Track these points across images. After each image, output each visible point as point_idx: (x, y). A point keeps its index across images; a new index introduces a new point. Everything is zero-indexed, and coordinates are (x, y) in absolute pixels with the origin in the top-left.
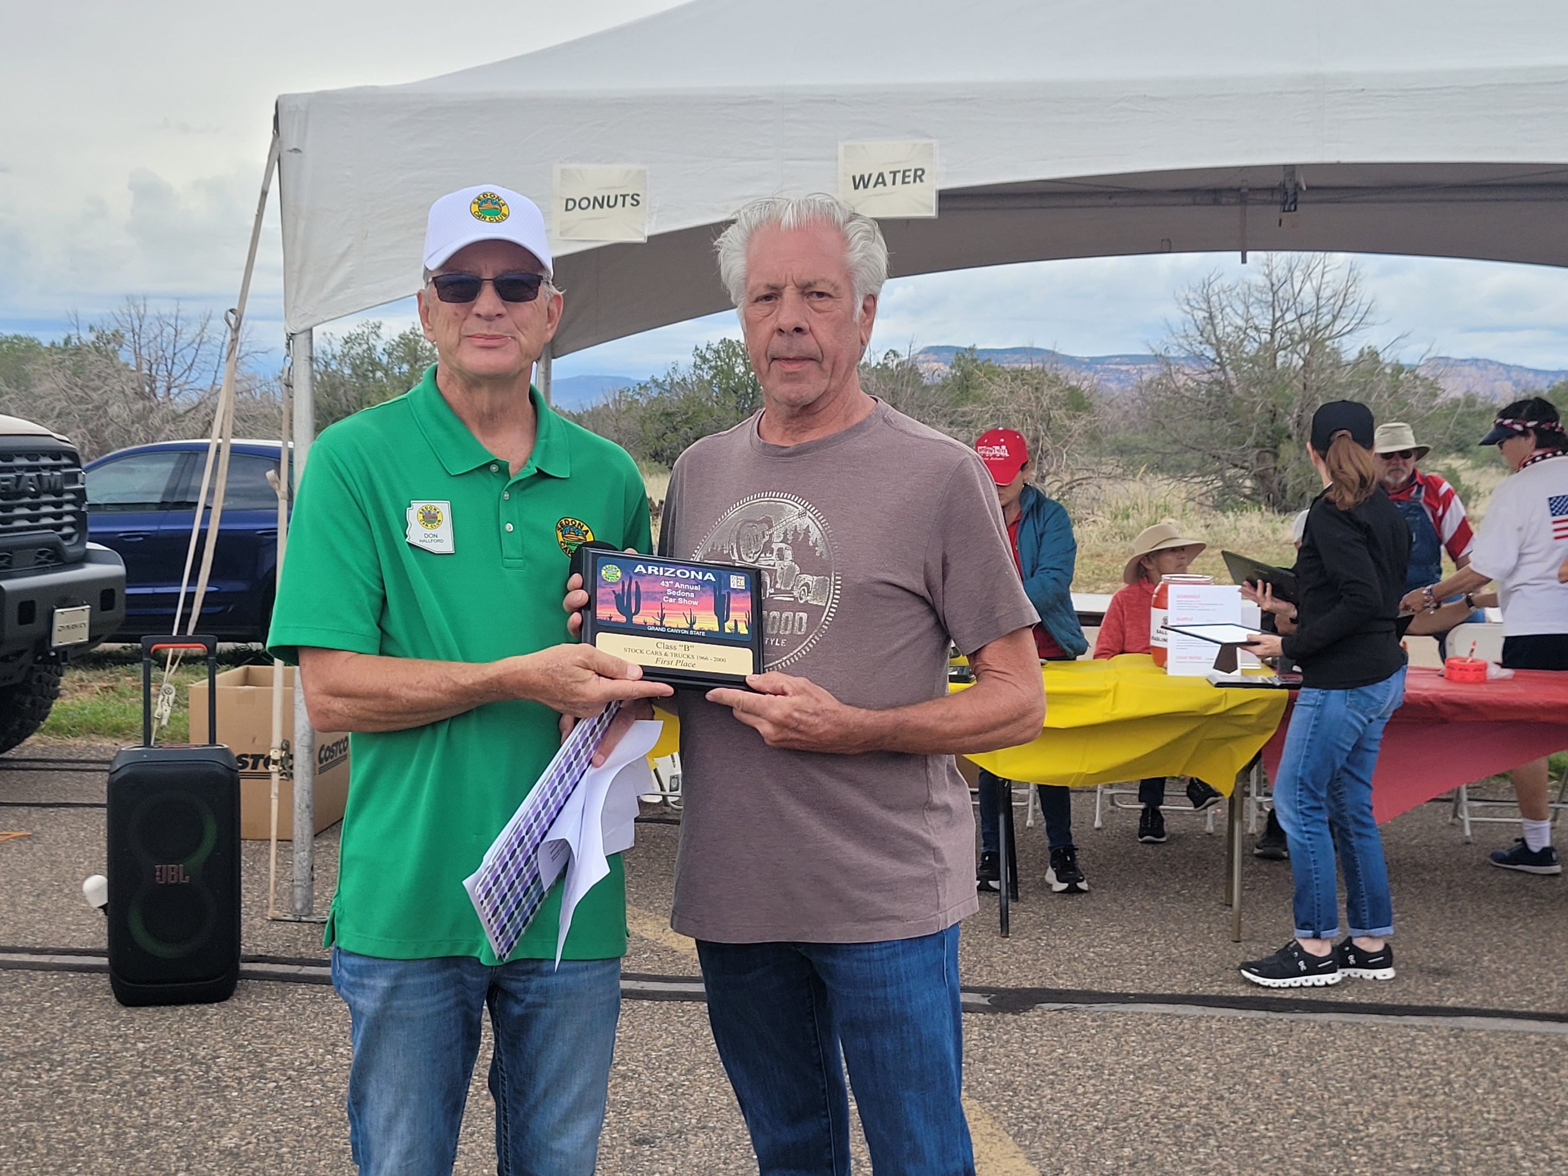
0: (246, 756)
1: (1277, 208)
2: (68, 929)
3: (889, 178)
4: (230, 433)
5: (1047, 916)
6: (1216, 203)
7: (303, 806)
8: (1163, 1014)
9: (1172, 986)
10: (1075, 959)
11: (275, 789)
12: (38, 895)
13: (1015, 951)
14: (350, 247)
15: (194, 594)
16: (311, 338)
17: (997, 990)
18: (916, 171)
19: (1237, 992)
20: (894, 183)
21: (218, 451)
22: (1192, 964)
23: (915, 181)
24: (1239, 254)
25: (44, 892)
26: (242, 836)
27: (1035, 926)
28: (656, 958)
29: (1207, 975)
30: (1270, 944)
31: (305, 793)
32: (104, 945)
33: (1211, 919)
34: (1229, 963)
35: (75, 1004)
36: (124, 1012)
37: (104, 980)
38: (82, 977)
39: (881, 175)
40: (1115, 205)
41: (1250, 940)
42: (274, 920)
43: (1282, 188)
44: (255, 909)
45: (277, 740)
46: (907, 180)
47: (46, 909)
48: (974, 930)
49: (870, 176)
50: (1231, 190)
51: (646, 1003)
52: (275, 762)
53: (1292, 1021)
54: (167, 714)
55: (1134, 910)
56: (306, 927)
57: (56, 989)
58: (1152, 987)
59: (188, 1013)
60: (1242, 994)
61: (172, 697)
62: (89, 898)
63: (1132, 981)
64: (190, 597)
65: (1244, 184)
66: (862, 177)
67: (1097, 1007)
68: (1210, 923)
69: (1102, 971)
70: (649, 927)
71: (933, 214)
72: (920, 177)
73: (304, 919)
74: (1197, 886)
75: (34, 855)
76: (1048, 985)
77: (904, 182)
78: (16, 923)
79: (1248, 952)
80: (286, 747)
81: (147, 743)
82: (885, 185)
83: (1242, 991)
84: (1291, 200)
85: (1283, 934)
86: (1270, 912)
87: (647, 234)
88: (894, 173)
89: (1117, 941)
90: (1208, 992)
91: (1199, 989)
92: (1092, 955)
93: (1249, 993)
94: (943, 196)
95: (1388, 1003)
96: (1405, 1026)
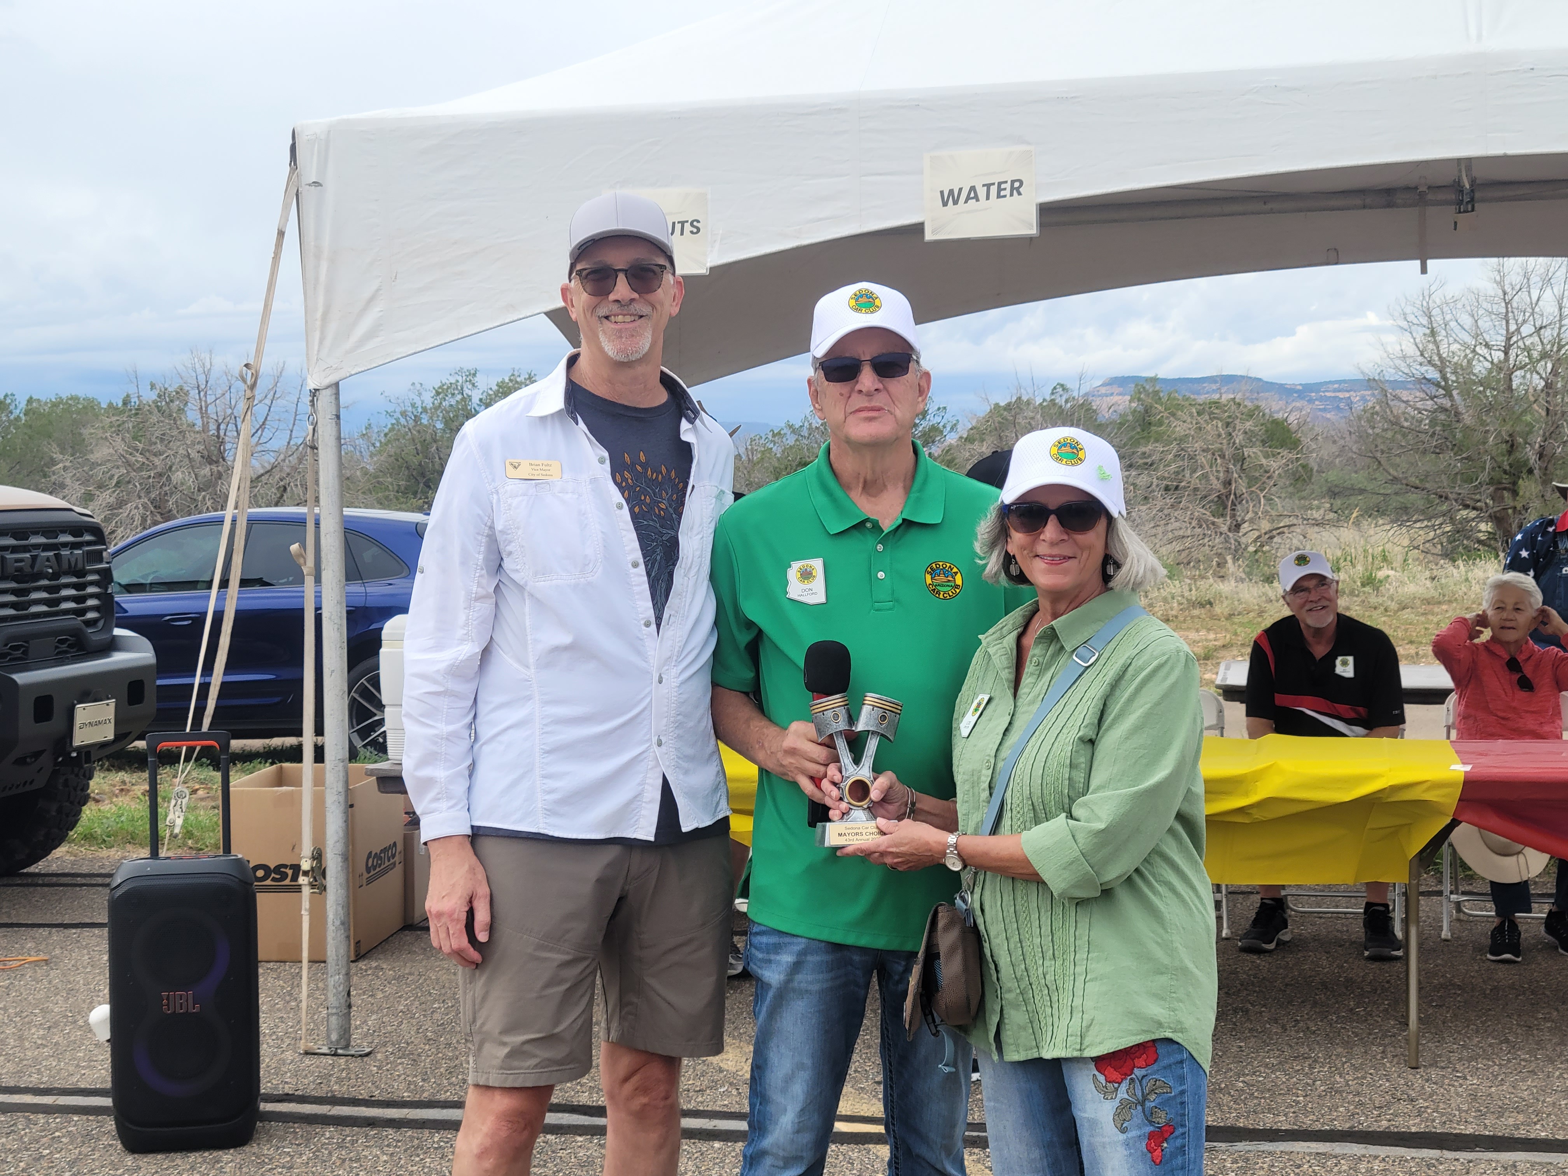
0: (285, 866)
1: (1454, 209)
2: (78, 1066)
3: (982, 192)
4: (247, 502)
6: (1390, 205)
7: (338, 923)
8: (1317, 1153)
9: (1332, 1120)
10: (1221, 1090)
11: (306, 904)
12: (49, 1028)
14: (378, 290)
15: (209, 684)
16: (337, 394)
18: (1013, 182)
19: (1408, 1127)
20: (988, 198)
21: (234, 521)
22: (1358, 1094)
23: (1012, 195)
24: (1417, 263)
25: (56, 1024)
26: (261, 956)
28: (734, 1092)
29: (1375, 1108)
30: (1455, 1070)
31: (340, 909)
32: (109, 1085)
33: (1387, 1041)
34: (1403, 1093)
35: (77, 1151)
36: (129, 1160)
37: (110, 1124)
38: (88, 1120)
39: (973, 188)
40: (1271, 211)
41: (1431, 1065)
42: (307, 1053)
43: (1457, 186)
44: (287, 1041)
45: (307, 849)
46: (1002, 193)
47: (57, 1044)
49: (960, 190)
50: (1407, 189)
51: (717, 1145)
52: (306, 873)
53: (1470, 1161)
54: (179, 822)
55: (1297, 1032)
56: (342, 1060)
57: (57, 1134)
58: (1308, 1122)
59: (200, 1160)
60: (1414, 1129)
61: (185, 801)
62: (95, 1030)
63: (1286, 1115)
64: (205, 688)
65: (1421, 180)
66: (951, 192)
67: (1242, 1146)
68: (1385, 1046)
69: (1252, 1103)
71: (1033, 231)
72: (1018, 189)
73: (340, 1051)
74: (1375, 1003)
75: (50, 982)
77: (999, 196)
78: (21, 1060)
79: (1427, 1081)
80: (318, 856)
81: (155, 854)
82: (978, 200)
83: (1415, 1126)
84: (1467, 199)
85: (1471, 1059)
86: (1459, 1033)
87: (709, 265)
88: (988, 186)
89: (1273, 1068)
90: (1375, 1127)
91: (1365, 1123)
92: (1241, 1085)
93: (1422, 1128)
94: (1045, 210)
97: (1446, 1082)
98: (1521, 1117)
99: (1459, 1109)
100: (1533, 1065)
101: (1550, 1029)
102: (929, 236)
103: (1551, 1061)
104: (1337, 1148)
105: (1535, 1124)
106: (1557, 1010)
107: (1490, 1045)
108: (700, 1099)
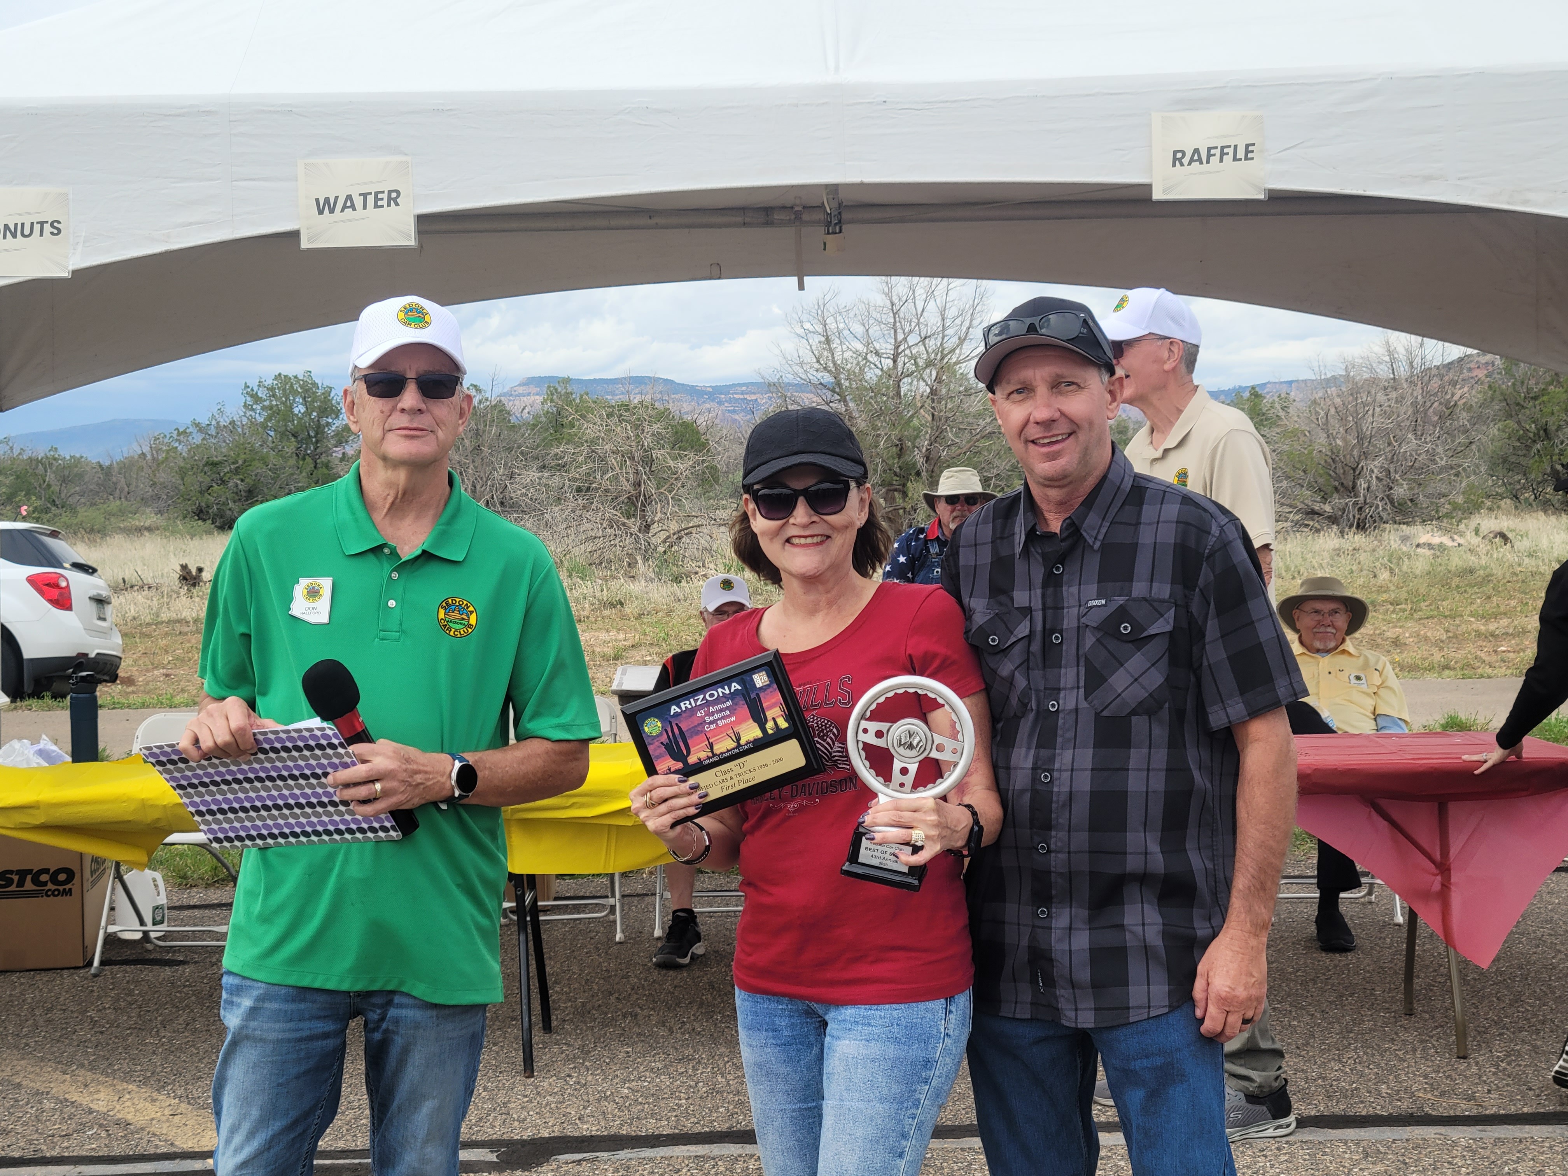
1: (822, 230)
3: (358, 201)
5: (582, 1048)
6: (768, 223)
8: (696, 1156)
9: (712, 1122)
10: (606, 1098)
13: (538, 1093)
17: (510, 1143)
18: (390, 192)
20: (365, 207)
22: (738, 1093)
23: (389, 205)
24: (795, 280)
27: (567, 1060)
28: (104, 1134)
39: (349, 197)
40: (657, 226)
46: (380, 203)
48: (495, 1071)
49: (337, 198)
50: (784, 208)
55: (683, 1034)
58: (689, 1125)
63: (668, 1119)
65: (798, 201)
66: (327, 200)
67: (624, 1154)
69: (635, 1110)
70: (102, 1096)
71: (412, 242)
72: (395, 200)
76: (571, 1132)
77: (376, 206)
82: (354, 209)
84: (834, 221)
87: (71, 268)
88: (365, 195)
89: (658, 1072)
91: (743, 1122)
92: (626, 1091)
94: (422, 220)
95: (949, 1123)
96: (962, 1149)
102: (305, 244)
104: (716, 1149)
108: (65, 1144)
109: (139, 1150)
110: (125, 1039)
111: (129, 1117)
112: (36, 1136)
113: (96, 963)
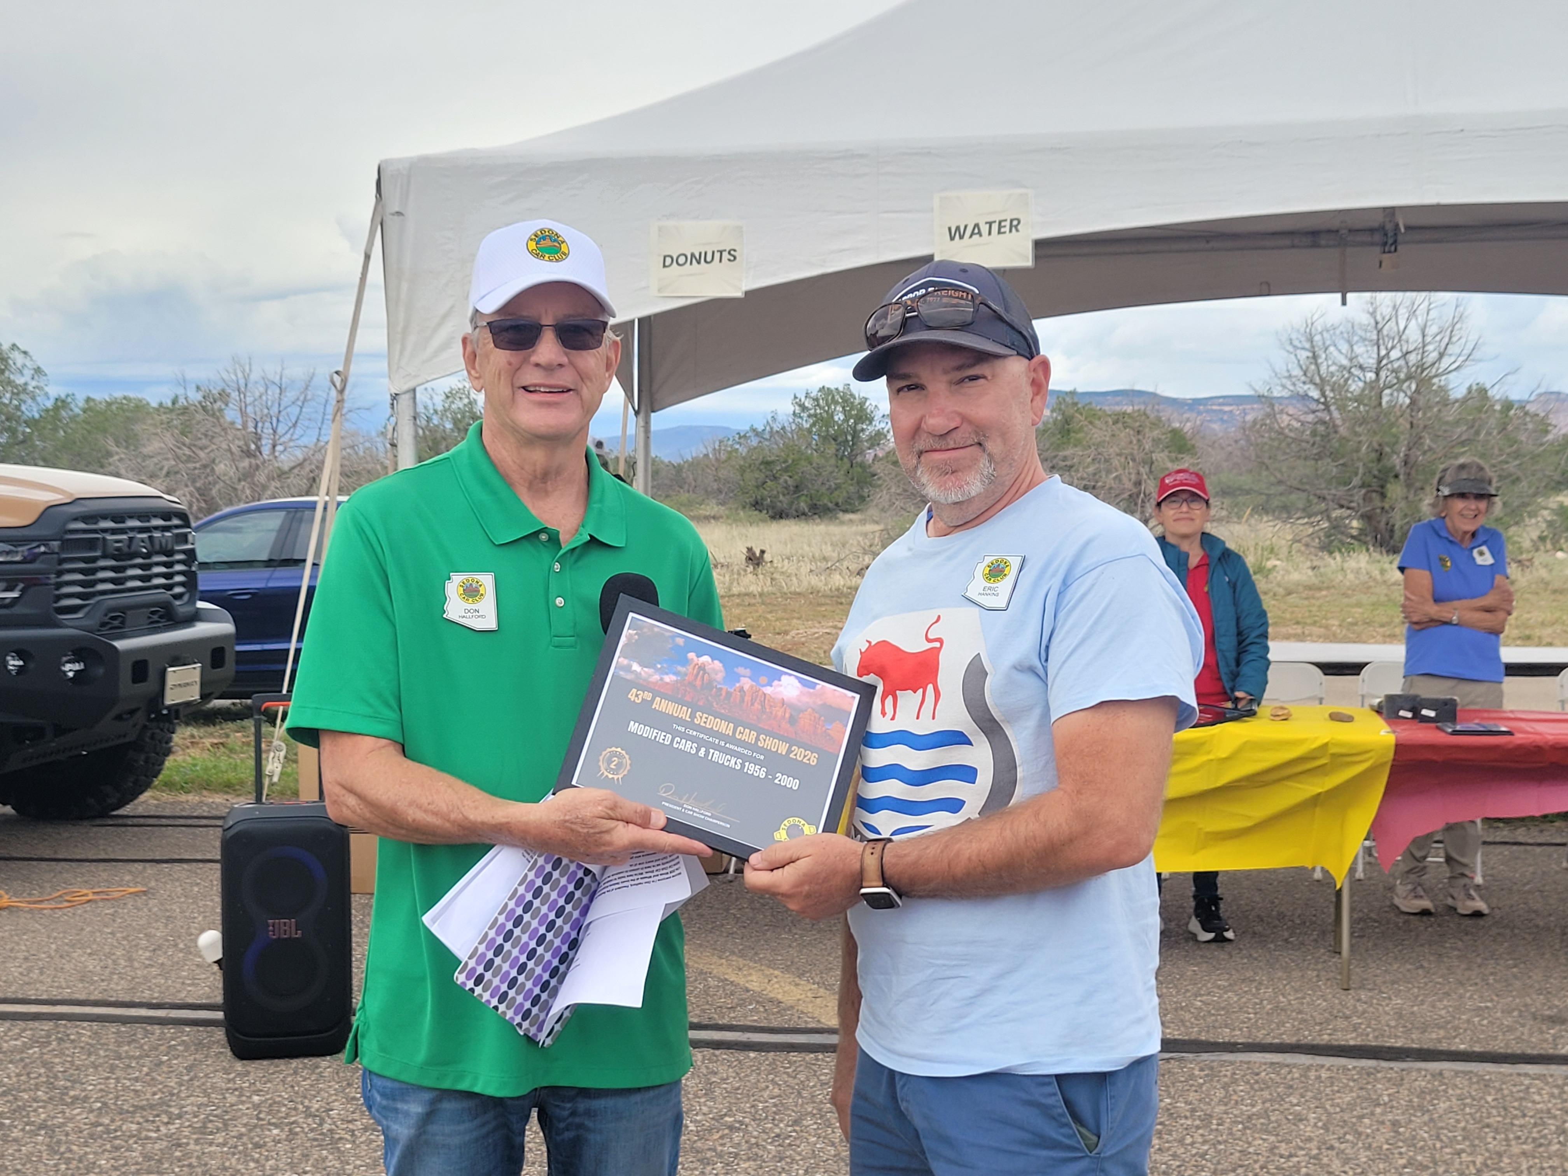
1: (1378, 249)
2: (183, 983)
3: (985, 229)
4: (337, 491)
6: (1315, 245)
8: (1272, 1063)
9: (1281, 1034)
10: (1182, 1008)
12: (154, 950)
14: (453, 307)
16: (414, 398)
18: (1012, 221)
19: (1347, 1040)
20: (990, 233)
21: (325, 508)
22: (1300, 1012)
23: (1011, 231)
25: (160, 947)
26: (353, 890)
28: (762, 1009)
29: (1316, 1024)
30: (1381, 992)
32: (219, 999)
33: (1320, 966)
34: (1339, 1012)
35: (192, 1058)
36: (239, 1066)
37: (220, 1034)
38: (199, 1031)
39: (977, 225)
40: (1213, 249)
41: (1360, 988)
43: (1382, 229)
46: (1003, 230)
47: (162, 964)
49: (966, 226)
50: (1329, 231)
51: (752, 1055)
53: (1403, 1070)
54: (278, 771)
55: (1242, 958)
57: (173, 1043)
58: (1260, 1036)
59: (301, 1066)
60: (1352, 1043)
61: (282, 754)
62: (203, 953)
63: (1241, 1029)
65: (1342, 225)
66: (958, 228)
67: (1205, 1056)
68: (1319, 971)
69: (1210, 1020)
70: (754, 978)
71: (1029, 263)
72: (1016, 227)
74: (1306, 934)
75: (150, 910)
77: (999, 232)
78: (133, 978)
79: (1359, 1000)
81: (259, 800)
82: (981, 235)
83: (1352, 1040)
84: (1390, 241)
85: (1393, 982)
86: (1380, 959)
87: (744, 289)
88: (990, 223)
89: (1225, 990)
90: (1318, 1041)
91: (1308, 1037)
92: (1199, 1004)
93: (1358, 1042)
94: (1039, 245)
95: (1502, 1051)
96: (1519, 1075)
97: (1375, 1001)
98: (1442, 1033)
99: (1388, 1025)
100: (1447, 988)
101: (1458, 957)
103: (1461, 984)
104: (1288, 1058)
105: (1455, 1037)
106: (1461, 940)
107: (1409, 970)
108: (732, 1015)
109: (792, 1024)
110: (764, 934)
111: (780, 997)
112: (707, 1007)
113: (731, 871)
